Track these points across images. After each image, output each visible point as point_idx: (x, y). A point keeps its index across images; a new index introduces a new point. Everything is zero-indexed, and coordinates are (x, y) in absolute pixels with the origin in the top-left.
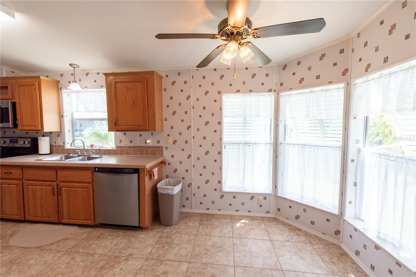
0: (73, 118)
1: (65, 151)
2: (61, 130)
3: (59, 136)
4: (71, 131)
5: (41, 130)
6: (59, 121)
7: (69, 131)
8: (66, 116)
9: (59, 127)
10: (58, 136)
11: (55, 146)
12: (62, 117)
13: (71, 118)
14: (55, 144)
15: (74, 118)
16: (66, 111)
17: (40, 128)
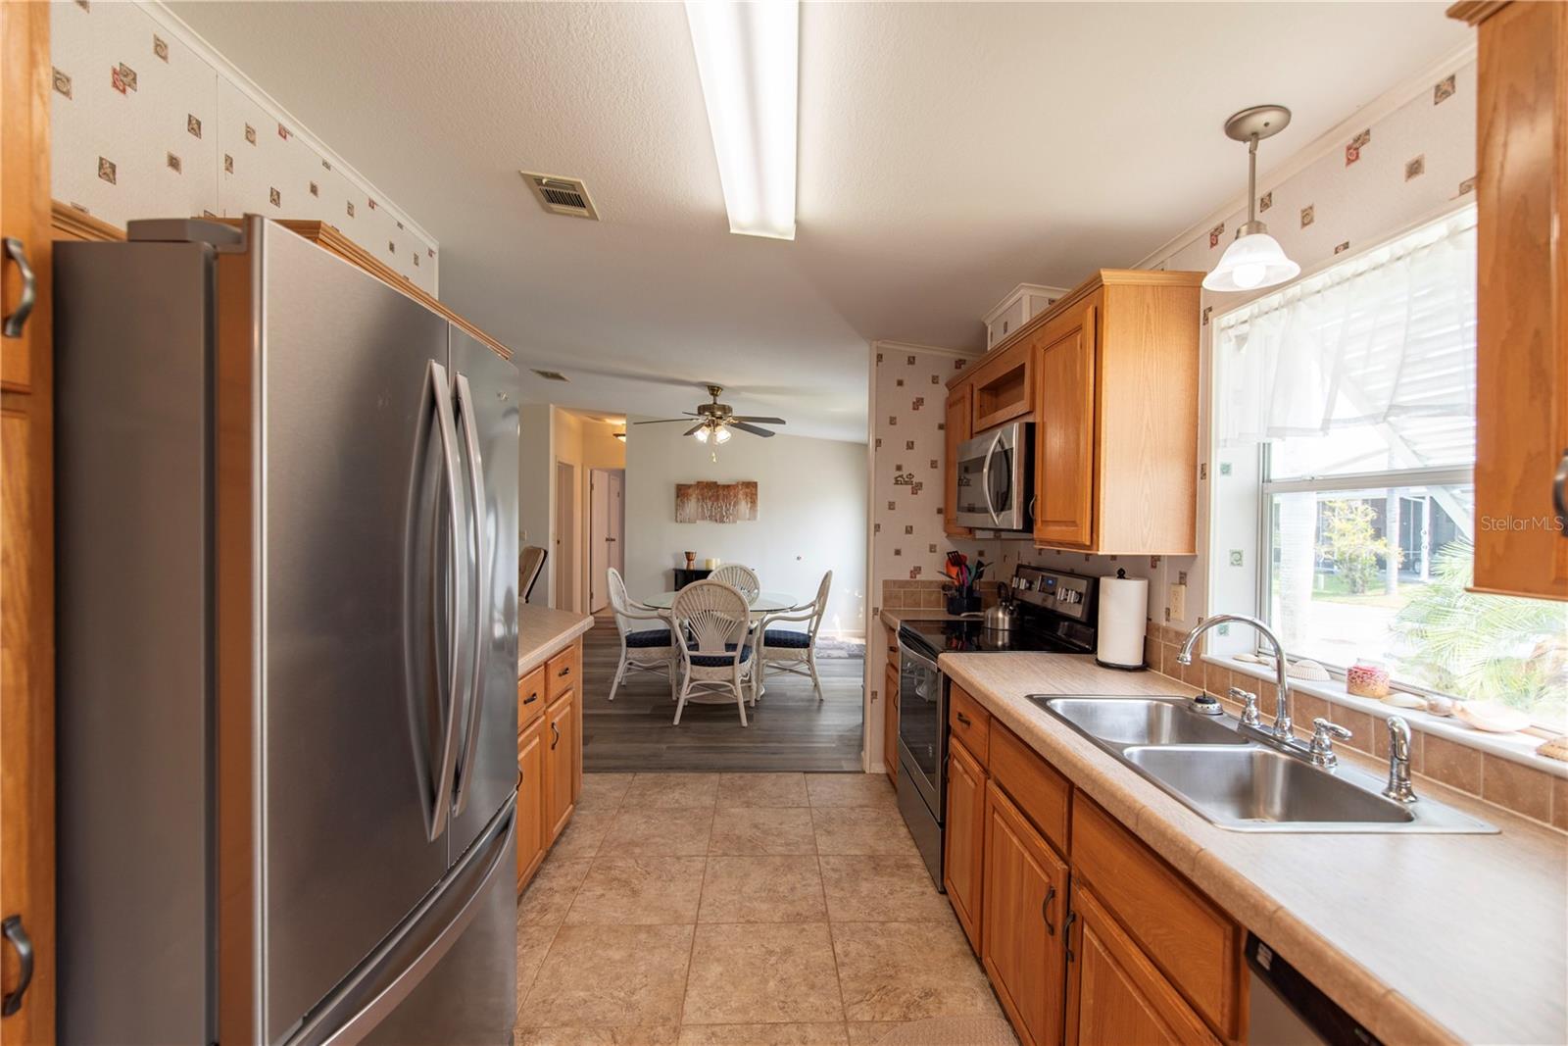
0: (1267, 480)
1: (1202, 671)
2: (1192, 546)
3: (1185, 584)
4: (1249, 559)
5: (1088, 543)
6: (1185, 500)
7: (1237, 558)
8: (1226, 469)
9: (1185, 529)
10: (1181, 584)
11: (1166, 631)
12: (1204, 475)
13: (1256, 480)
14: (1167, 620)
15: (1272, 477)
16: (1225, 441)
17: (1088, 537)
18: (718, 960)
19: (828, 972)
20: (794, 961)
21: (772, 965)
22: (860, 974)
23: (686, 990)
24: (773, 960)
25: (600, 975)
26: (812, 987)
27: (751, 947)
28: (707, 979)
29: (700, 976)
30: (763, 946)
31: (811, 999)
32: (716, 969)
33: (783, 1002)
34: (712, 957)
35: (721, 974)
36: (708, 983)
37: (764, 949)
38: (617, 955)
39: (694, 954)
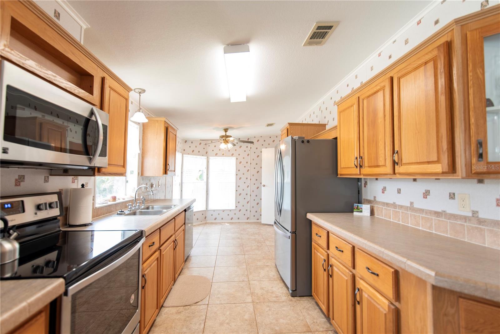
18: (246, 320)
19: (209, 317)
20: (220, 321)
21: (228, 319)
22: (198, 317)
23: (254, 310)
24: (227, 321)
25: (283, 314)
26: (215, 313)
27: (235, 325)
28: (248, 314)
29: (251, 315)
30: (231, 326)
31: (216, 310)
32: (246, 317)
33: (225, 309)
34: (249, 321)
35: (244, 316)
36: (248, 313)
37: (230, 325)
38: (281, 321)
39: (255, 322)
